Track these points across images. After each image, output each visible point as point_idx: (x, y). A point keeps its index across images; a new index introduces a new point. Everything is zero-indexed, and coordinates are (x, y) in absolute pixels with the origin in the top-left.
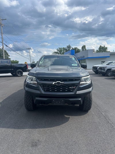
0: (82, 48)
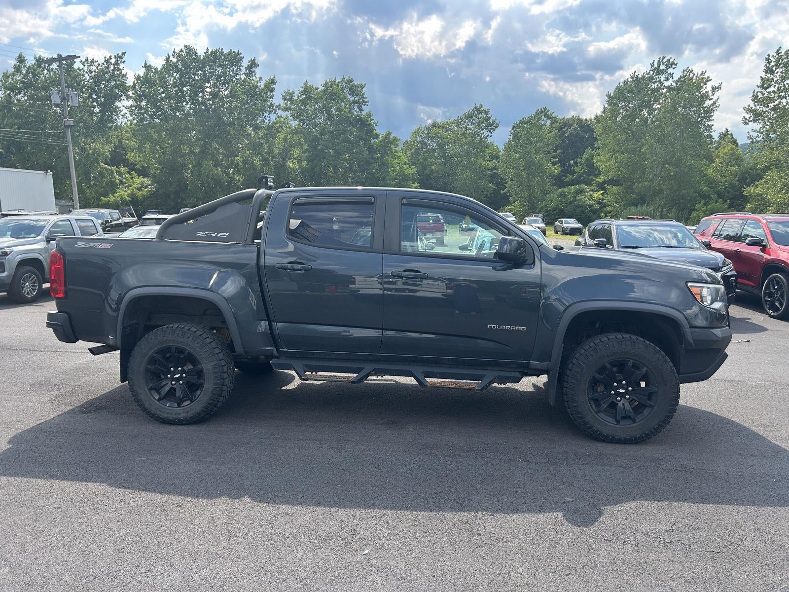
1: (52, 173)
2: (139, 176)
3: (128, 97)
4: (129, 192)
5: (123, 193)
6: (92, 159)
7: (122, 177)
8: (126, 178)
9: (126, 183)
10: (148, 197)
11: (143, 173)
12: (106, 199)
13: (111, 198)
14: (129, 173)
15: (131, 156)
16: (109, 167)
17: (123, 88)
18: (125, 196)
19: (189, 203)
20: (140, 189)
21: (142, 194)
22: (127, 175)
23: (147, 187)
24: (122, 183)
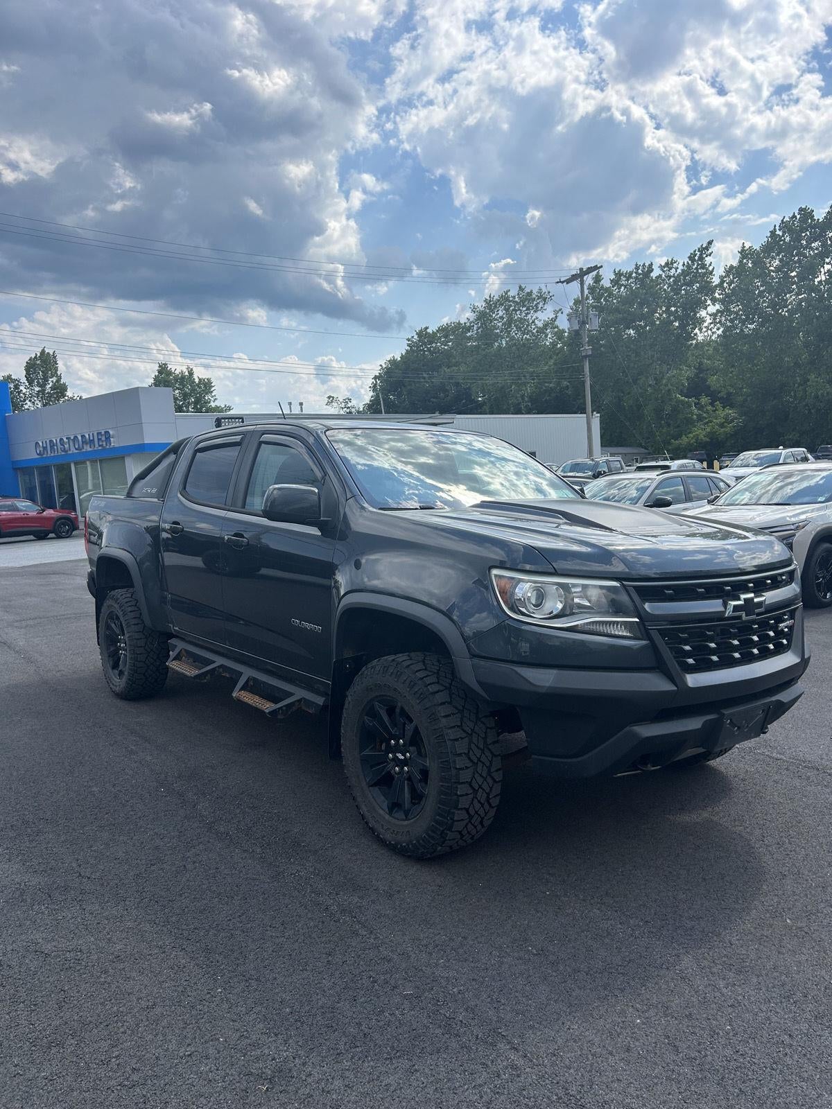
0: (31, 367)
1: (599, 415)
2: (724, 407)
3: (714, 301)
4: (708, 430)
5: (700, 432)
6: (663, 391)
7: (702, 411)
8: (707, 412)
9: (706, 418)
10: (732, 435)
11: (728, 402)
12: (677, 442)
13: (684, 440)
14: (712, 404)
15: (713, 381)
16: (686, 399)
17: (708, 289)
18: (701, 436)
19: (789, 440)
20: (722, 425)
21: (724, 431)
22: (709, 408)
23: (732, 421)
24: (700, 418)
